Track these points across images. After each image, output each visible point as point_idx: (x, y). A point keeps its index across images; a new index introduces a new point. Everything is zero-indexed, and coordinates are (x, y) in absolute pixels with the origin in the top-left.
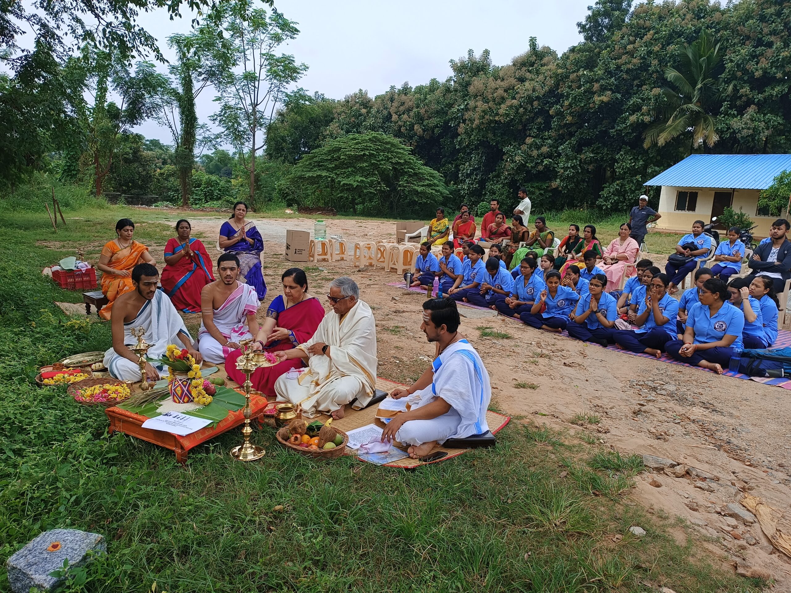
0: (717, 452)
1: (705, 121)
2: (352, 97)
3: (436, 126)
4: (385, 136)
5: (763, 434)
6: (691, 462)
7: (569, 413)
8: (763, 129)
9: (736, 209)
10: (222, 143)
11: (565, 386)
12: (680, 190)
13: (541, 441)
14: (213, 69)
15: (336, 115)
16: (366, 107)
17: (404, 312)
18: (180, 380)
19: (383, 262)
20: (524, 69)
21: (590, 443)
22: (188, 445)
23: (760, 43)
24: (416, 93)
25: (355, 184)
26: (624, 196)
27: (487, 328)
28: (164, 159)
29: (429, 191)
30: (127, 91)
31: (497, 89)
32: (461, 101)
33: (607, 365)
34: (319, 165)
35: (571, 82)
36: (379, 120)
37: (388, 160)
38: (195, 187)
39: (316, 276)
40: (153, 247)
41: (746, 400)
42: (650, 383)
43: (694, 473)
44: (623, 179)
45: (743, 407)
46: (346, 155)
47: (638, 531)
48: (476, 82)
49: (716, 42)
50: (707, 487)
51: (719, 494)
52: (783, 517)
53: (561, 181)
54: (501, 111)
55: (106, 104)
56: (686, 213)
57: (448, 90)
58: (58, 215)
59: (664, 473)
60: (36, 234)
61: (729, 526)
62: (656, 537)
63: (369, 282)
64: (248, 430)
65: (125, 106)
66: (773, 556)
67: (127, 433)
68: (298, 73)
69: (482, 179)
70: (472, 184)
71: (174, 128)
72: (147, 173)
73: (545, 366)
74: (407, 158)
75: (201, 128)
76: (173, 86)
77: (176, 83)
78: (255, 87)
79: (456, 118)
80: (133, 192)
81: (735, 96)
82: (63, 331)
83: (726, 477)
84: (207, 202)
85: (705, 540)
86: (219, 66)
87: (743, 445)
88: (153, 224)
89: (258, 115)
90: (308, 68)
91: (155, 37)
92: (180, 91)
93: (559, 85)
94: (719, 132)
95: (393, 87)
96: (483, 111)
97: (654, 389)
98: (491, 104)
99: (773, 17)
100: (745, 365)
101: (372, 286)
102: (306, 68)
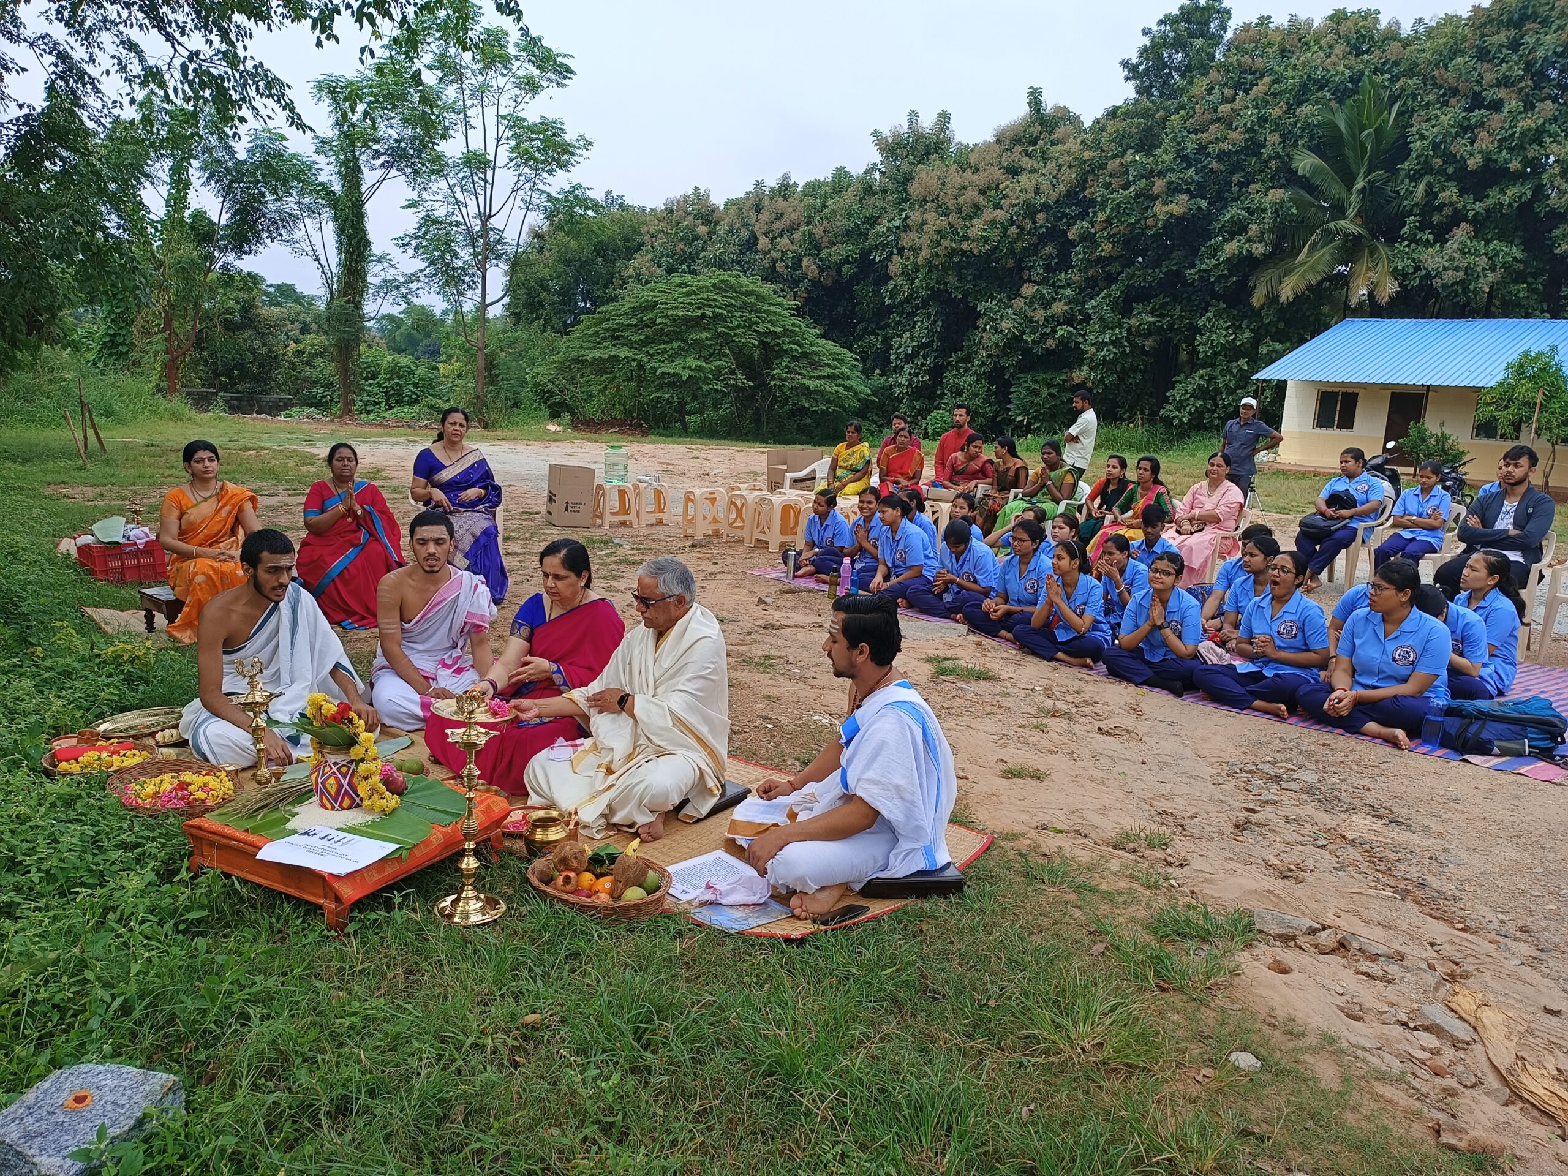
0: (1399, 904)
1: (1372, 254)
2: (678, 202)
3: (846, 261)
4: (743, 279)
5: (1489, 867)
6: (1348, 924)
7: (1109, 828)
8: (1484, 269)
9: (1432, 424)
10: (420, 292)
11: (1101, 774)
12: (1324, 389)
13: (1054, 883)
14: (403, 145)
15: (647, 238)
16: (706, 222)
17: (782, 627)
18: (335, 764)
19: (742, 528)
20: (1018, 149)
21: (1150, 887)
22: (349, 893)
23: (1477, 102)
24: (805, 194)
25: (686, 374)
26: (1214, 399)
27: (945, 659)
28: (304, 323)
29: (831, 387)
30: (229, 187)
31: (964, 188)
32: (892, 211)
33: (1183, 733)
34: (614, 336)
35: (1110, 176)
36: (732, 248)
37: (750, 326)
38: (366, 379)
39: (608, 555)
40: (281, 499)
41: (1456, 800)
42: (1267, 768)
43: (1355, 945)
44: (1213, 366)
45: (1449, 815)
46: (667, 317)
47: (1245, 1060)
48: (923, 175)
49: (1393, 99)
50: (1380, 973)
51: (1403, 988)
52: (1529, 1031)
53: (1091, 369)
54: (973, 232)
55: (187, 213)
56: (1335, 433)
57: (869, 190)
58: (90, 433)
59: (1296, 945)
60: (45, 471)
61: (1423, 1049)
62: (1280, 1073)
63: (712, 568)
64: (470, 863)
65: (226, 217)
66: (1511, 1109)
67: (227, 869)
68: (573, 154)
69: (936, 364)
70: (917, 375)
71: (323, 261)
72: (270, 351)
73: (1060, 734)
74: (788, 322)
75: (379, 261)
76: (323, 178)
77: (328, 173)
78: (486, 181)
79: (884, 246)
80: (240, 387)
81: (1430, 205)
82: (98, 665)
83: (1416, 953)
84: (391, 408)
85: (1377, 1079)
86: (414, 138)
87: (1451, 889)
88: (281, 451)
89: (493, 237)
90: (591, 144)
91: (286, 80)
92: (337, 187)
93: (1085, 181)
94: (1400, 275)
95: (759, 184)
96: (938, 232)
97: (1276, 779)
98: (953, 218)
99: (1504, 50)
100: (1453, 732)
101: (719, 576)
102: (588, 144)
